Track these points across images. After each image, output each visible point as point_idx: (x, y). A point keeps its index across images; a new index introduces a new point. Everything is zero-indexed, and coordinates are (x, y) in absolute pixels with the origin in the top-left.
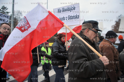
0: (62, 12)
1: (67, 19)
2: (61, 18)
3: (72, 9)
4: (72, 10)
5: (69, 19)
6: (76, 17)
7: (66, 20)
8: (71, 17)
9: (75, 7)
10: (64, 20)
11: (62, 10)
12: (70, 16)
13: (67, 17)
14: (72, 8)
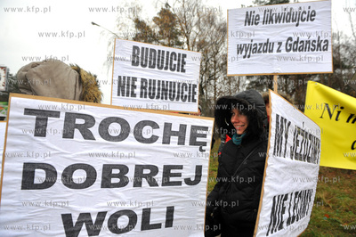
0: (261, 24)
1: (283, 48)
2: (258, 42)
3: (305, 16)
4: (303, 20)
5: (288, 51)
6: (319, 45)
7: (279, 51)
8: (296, 43)
9: (317, 11)
10: (271, 51)
11: (262, 17)
12: (295, 39)
13: (280, 44)
14: (304, 12)
